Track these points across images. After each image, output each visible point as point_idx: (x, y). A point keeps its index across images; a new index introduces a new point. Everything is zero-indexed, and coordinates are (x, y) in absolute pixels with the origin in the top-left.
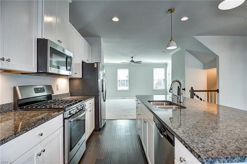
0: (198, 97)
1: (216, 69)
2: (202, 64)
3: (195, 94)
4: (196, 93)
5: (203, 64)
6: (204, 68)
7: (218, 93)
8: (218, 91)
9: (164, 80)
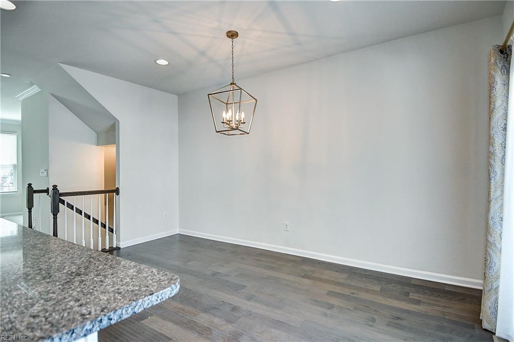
0: (71, 207)
1: (115, 146)
2: (94, 134)
3: (63, 202)
4: (66, 199)
5: (97, 134)
6: (98, 144)
7: (118, 195)
8: (117, 191)
9: (15, 166)
